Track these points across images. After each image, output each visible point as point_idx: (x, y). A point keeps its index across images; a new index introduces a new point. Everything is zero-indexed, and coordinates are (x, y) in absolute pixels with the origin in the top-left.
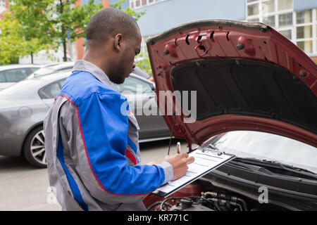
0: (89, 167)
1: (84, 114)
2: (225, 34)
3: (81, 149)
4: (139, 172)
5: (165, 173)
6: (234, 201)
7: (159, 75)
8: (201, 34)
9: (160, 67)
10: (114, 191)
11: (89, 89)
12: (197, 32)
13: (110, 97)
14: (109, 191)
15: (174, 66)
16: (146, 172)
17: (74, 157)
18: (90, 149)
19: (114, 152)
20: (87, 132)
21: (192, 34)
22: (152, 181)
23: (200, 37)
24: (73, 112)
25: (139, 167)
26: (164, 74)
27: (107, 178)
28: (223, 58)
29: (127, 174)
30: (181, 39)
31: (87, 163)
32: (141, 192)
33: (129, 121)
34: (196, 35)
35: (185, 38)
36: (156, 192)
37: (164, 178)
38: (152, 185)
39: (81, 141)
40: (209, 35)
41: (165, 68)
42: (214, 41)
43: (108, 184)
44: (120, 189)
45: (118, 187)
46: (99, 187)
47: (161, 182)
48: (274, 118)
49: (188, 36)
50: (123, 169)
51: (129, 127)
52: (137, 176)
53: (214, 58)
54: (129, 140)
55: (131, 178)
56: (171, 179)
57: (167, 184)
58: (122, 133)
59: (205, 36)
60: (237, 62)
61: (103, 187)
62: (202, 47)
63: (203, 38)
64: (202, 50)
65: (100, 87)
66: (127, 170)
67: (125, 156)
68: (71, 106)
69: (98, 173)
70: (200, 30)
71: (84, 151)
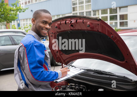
0: (29, 70)
1: (28, 51)
2: (82, 21)
3: (26, 64)
4: (48, 73)
5: (59, 74)
6: (81, 87)
7: (51, 36)
8: (72, 20)
9: (52, 33)
10: (38, 79)
11: (31, 42)
12: (70, 19)
13: (39, 45)
14: (36, 79)
15: (58, 33)
16: (51, 74)
17: (23, 67)
18: (30, 64)
19: (39, 65)
20: (29, 57)
21: (68, 20)
22: (53, 77)
23: (71, 22)
24: (24, 50)
25: (48, 72)
26: (54, 36)
27: (35, 75)
28: (80, 30)
29: (44, 73)
30: (63, 22)
31: (28, 68)
32: (48, 81)
33: (45, 54)
34: (70, 21)
35: (64, 22)
36: (55, 81)
37: (58, 76)
38: (53, 79)
39: (27, 61)
40: (75, 21)
41: (54, 34)
42: (77, 23)
43: (36, 77)
44: (41, 79)
45: (40, 78)
46: (33, 78)
47: (57, 78)
48: (99, 53)
49: (66, 21)
50: (42, 71)
51: (45, 56)
52: (47, 75)
53: (76, 30)
54: (45, 61)
55: (45, 75)
56: (61, 77)
57: (59, 79)
58: (42, 58)
59: (73, 21)
60: (86, 32)
61: (34, 78)
62: (72, 26)
63: (72, 22)
64: (72, 27)
65: (35, 41)
66: (43, 72)
67: (43, 67)
68: (23, 47)
69: (32, 72)
70: (71, 19)
71: (27, 64)
